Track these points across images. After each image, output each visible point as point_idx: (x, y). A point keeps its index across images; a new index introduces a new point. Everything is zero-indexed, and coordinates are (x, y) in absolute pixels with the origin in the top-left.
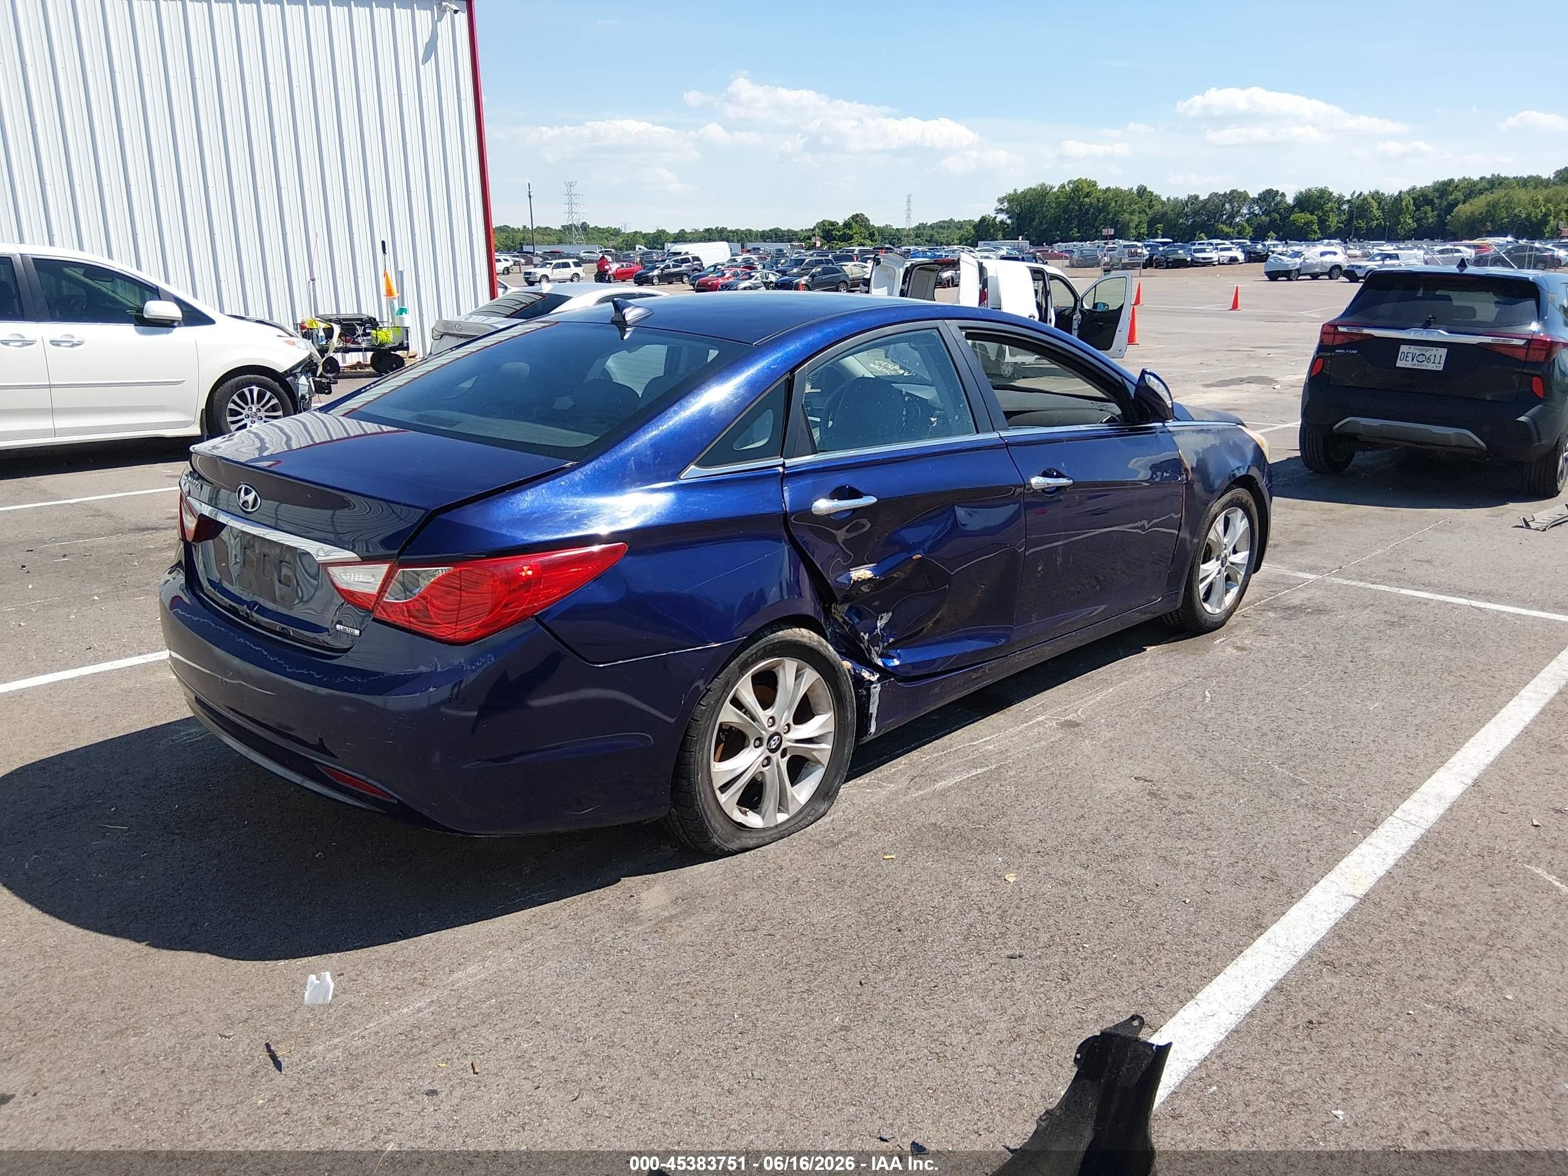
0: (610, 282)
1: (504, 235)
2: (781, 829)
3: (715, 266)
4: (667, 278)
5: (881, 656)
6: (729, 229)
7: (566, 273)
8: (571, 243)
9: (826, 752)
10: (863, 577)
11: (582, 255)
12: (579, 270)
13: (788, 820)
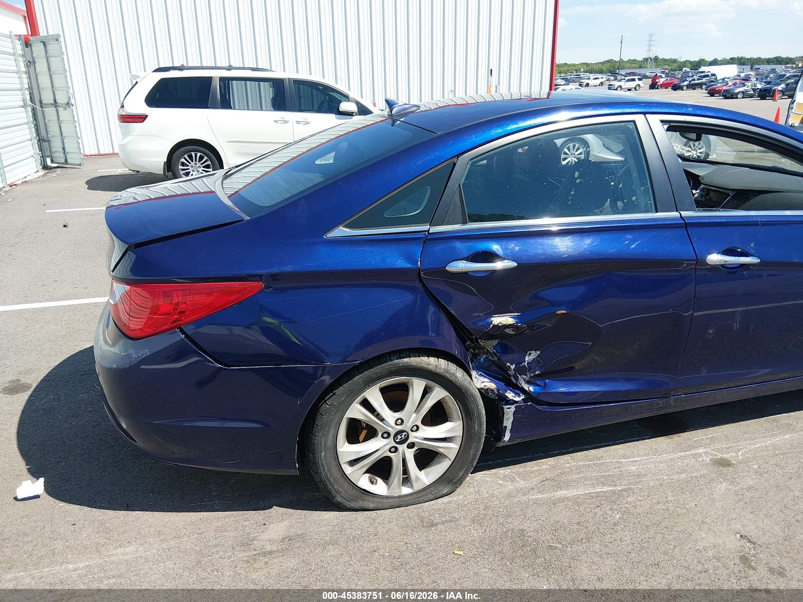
0: (658, 89)
1: (610, 64)
2: (402, 499)
3: (723, 79)
4: (692, 86)
5: (528, 382)
6: (746, 58)
7: (632, 85)
8: (646, 68)
9: (452, 451)
10: (504, 323)
11: (647, 74)
12: (640, 83)
13: (412, 494)
